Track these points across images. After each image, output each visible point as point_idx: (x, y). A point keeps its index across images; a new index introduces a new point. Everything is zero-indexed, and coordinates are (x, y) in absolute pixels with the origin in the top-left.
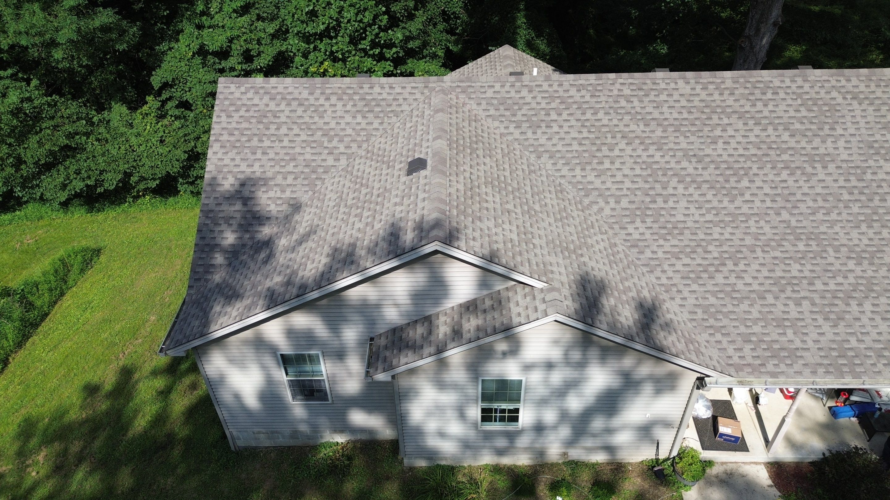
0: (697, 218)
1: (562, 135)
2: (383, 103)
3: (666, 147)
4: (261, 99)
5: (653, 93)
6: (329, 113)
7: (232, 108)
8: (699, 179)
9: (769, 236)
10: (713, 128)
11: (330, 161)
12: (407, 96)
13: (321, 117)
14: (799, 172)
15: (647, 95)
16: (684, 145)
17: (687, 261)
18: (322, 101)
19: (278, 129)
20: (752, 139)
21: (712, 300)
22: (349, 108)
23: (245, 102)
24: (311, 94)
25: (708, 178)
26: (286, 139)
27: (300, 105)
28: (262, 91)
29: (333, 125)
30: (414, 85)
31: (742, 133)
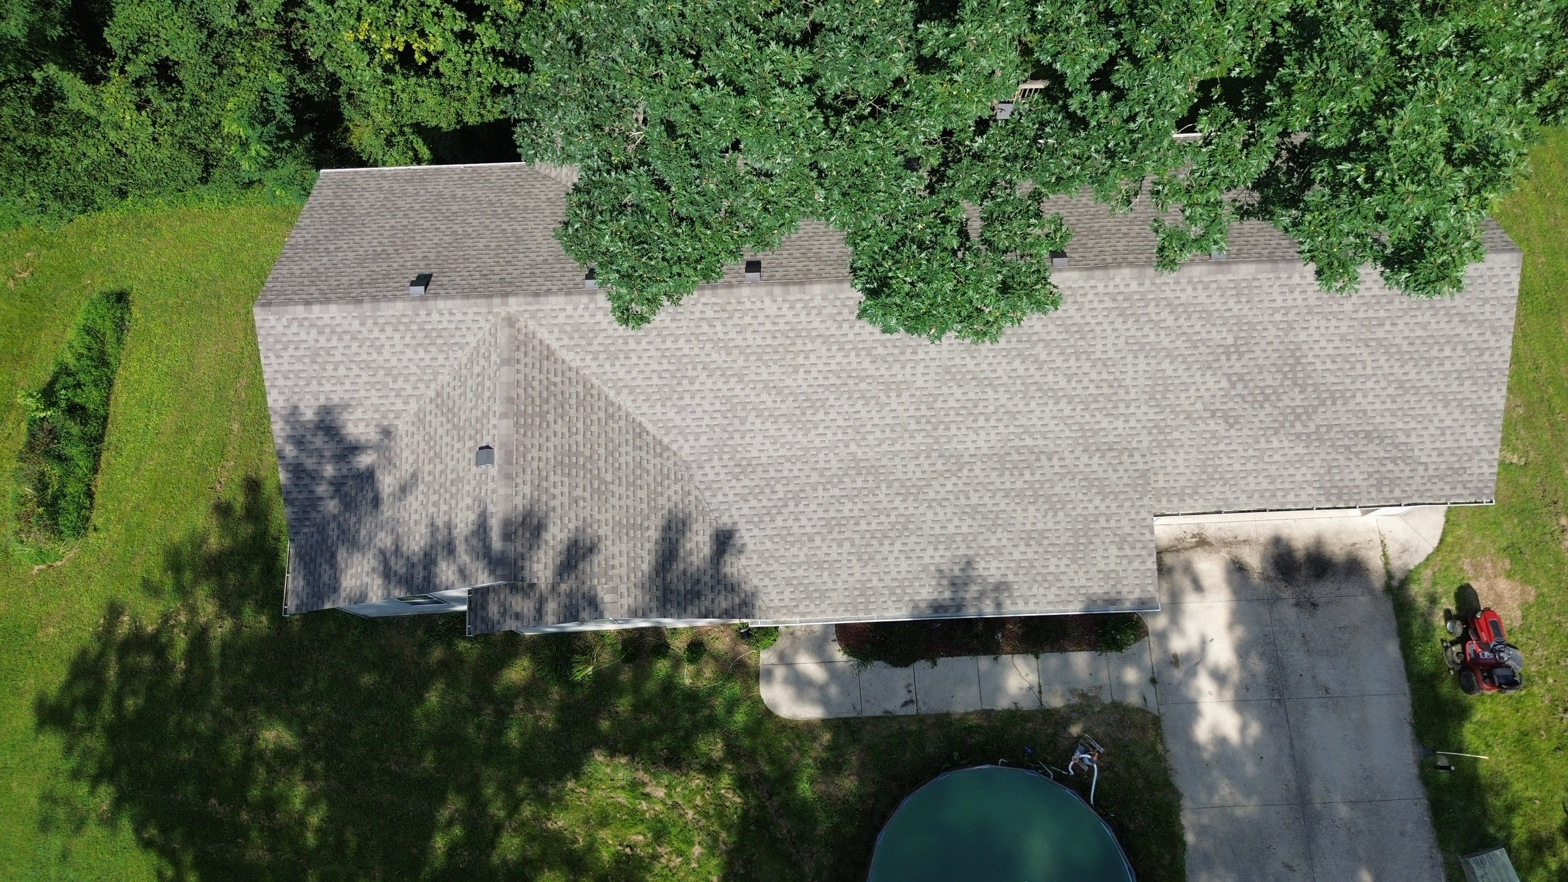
0: (771, 453)
1: (642, 367)
2: (445, 334)
3: (746, 379)
4: (308, 333)
5: (738, 315)
6: (387, 347)
7: (279, 346)
8: (777, 413)
9: (834, 471)
10: (797, 354)
11: (399, 406)
12: (470, 324)
13: (380, 353)
14: (873, 402)
15: (730, 318)
16: (765, 376)
17: (753, 503)
18: (376, 333)
19: (335, 369)
20: (833, 367)
21: (769, 545)
22: (408, 340)
23: (291, 338)
24: (363, 324)
25: (786, 412)
26: (347, 382)
27: (354, 338)
28: (306, 323)
29: (394, 361)
30: (476, 309)
31: (824, 360)
